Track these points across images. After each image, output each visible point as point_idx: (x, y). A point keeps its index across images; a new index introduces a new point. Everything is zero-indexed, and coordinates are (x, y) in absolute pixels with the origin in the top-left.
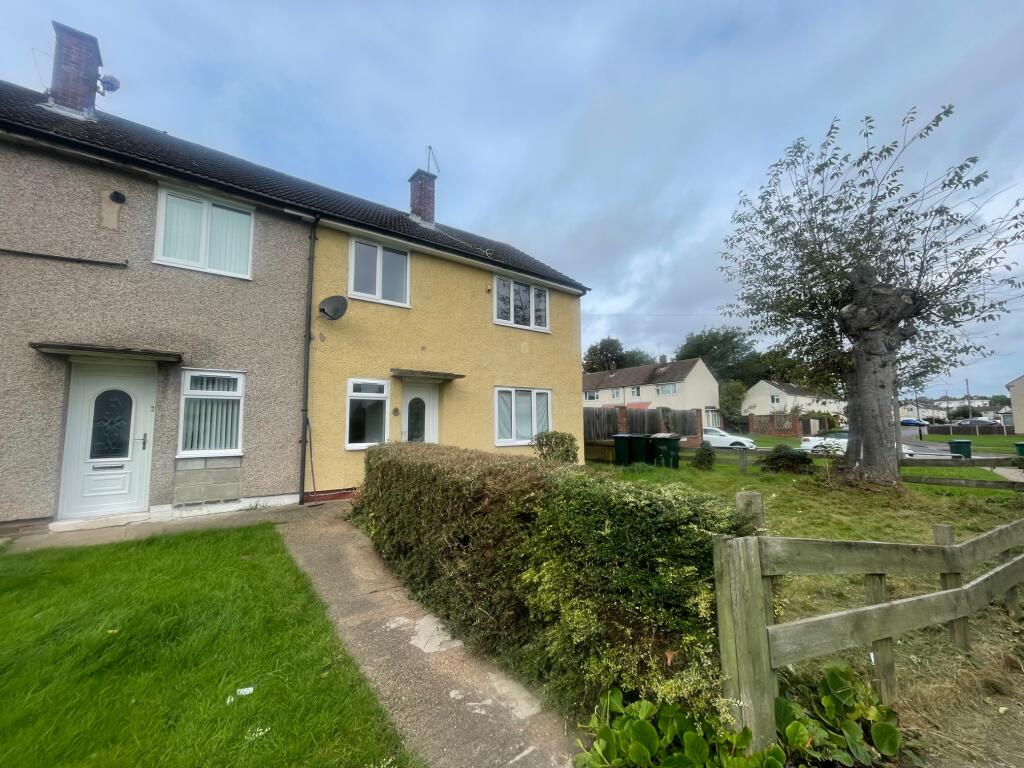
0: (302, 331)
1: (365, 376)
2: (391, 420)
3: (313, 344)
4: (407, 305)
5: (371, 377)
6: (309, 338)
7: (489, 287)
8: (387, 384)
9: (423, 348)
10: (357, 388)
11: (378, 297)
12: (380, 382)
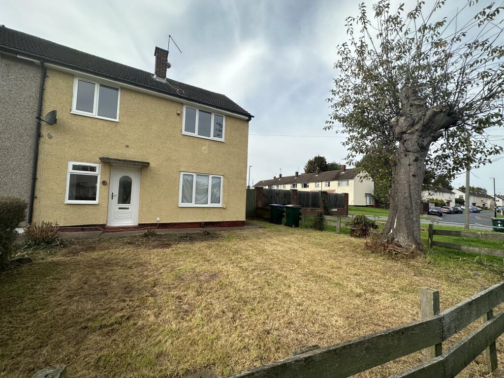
0: (34, 132)
1: (82, 161)
2: (100, 188)
3: (42, 139)
4: (117, 120)
5: (87, 162)
6: (39, 135)
7: (179, 112)
8: (98, 166)
9: (127, 146)
10: (75, 167)
11: (95, 114)
12: (93, 165)
